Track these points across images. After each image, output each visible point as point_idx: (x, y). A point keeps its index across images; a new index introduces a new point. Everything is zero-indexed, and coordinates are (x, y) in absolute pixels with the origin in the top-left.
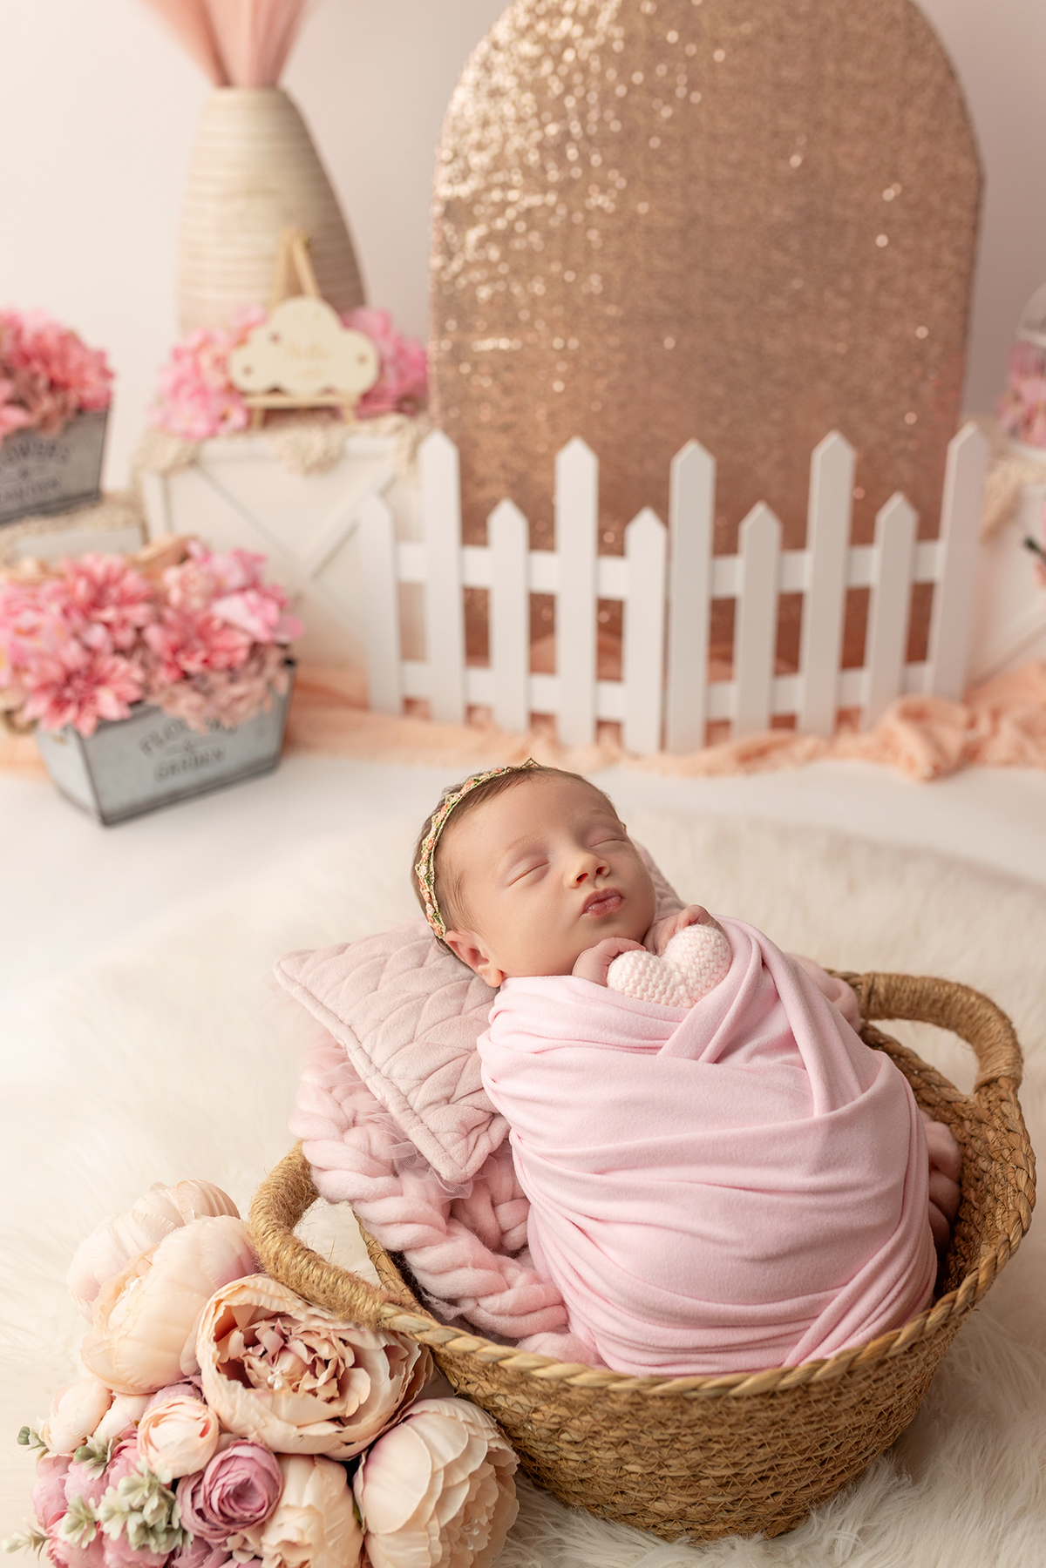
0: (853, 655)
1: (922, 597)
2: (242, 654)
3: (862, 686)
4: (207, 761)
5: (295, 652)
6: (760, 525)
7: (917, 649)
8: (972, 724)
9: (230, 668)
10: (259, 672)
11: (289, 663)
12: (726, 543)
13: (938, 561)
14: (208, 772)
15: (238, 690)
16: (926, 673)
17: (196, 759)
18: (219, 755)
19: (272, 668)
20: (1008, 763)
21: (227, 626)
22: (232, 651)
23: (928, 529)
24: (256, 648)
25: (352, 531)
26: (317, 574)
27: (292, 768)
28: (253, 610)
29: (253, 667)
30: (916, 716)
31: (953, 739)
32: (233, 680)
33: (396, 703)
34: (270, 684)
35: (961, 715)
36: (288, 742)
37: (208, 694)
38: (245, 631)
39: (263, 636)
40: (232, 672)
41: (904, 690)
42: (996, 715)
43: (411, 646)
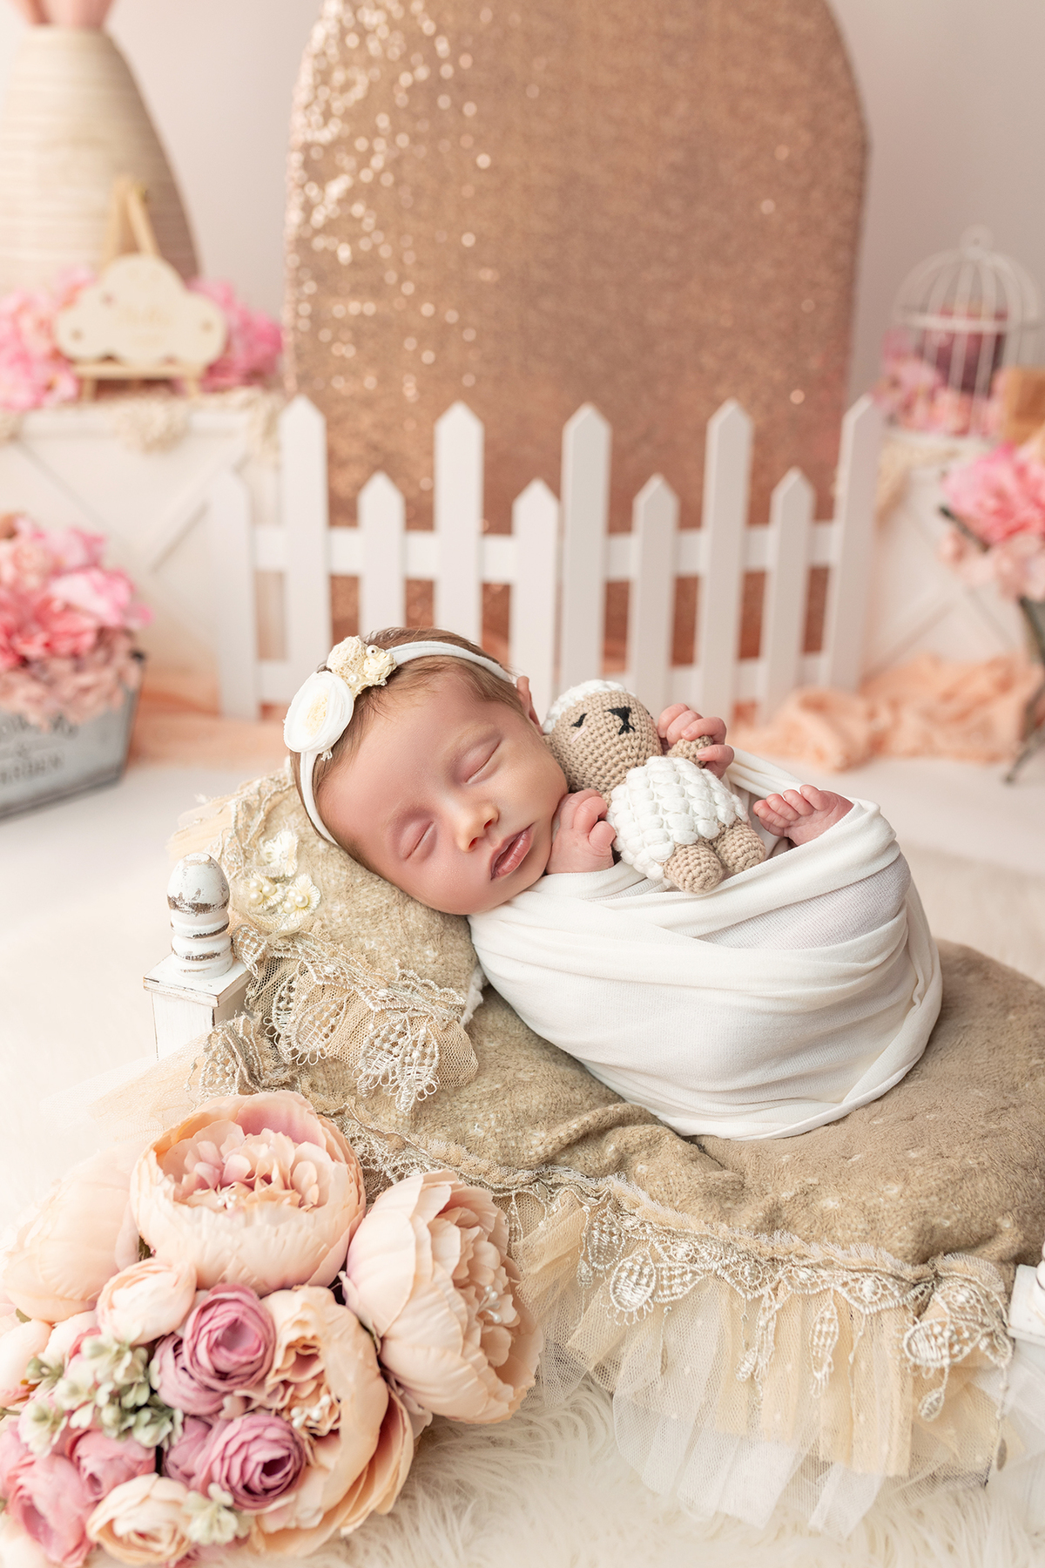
0: (749, 647)
1: (818, 579)
2: (88, 640)
3: (760, 677)
4: (43, 769)
5: (143, 645)
6: (655, 500)
7: (812, 641)
8: (872, 715)
9: (75, 655)
10: (108, 661)
11: (138, 656)
12: (620, 518)
13: (834, 544)
14: (43, 782)
15: (86, 679)
16: (823, 664)
17: (31, 766)
18: (56, 762)
19: (121, 659)
20: (914, 753)
21: (68, 608)
22: (77, 635)
23: (824, 510)
24: (103, 635)
25: (202, 513)
26: (158, 567)
27: (138, 781)
28: (98, 590)
29: (101, 655)
30: (817, 706)
31: (860, 731)
32: (78, 669)
33: (252, 709)
34: (121, 677)
35: (860, 706)
36: (133, 754)
37: (51, 684)
38: (89, 614)
39: (112, 620)
40: (77, 660)
41: (801, 681)
42: (895, 705)
43: (269, 645)
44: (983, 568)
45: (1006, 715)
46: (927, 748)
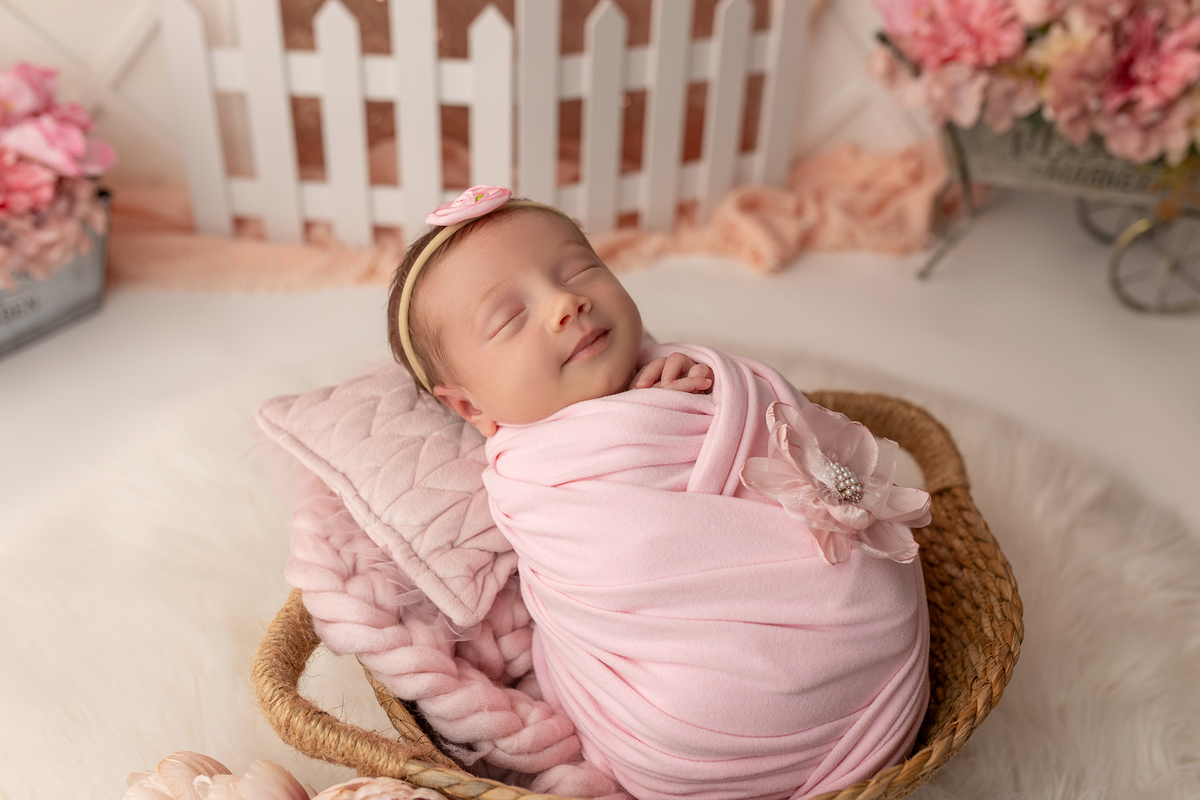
0: (692, 148)
1: (754, 86)
2: (46, 193)
3: (701, 173)
4: (19, 312)
5: (107, 184)
6: (604, 20)
7: (747, 143)
8: (799, 212)
9: (34, 211)
10: (69, 213)
11: (103, 194)
12: (571, 42)
13: (770, 52)
14: (20, 324)
15: (47, 235)
16: (758, 162)
17: (6, 312)
18: (32, 304)
19: (85, 203)
20: (837, 248)
21: (22, 159)
22: (37, 187)
23: (760, 22)
24: (61, 184)
25: (155, 32)
26: (117, 85)
28: (51, 140)
29: (62, 206)
30: (750, 206)
31: (791, 229)
32: (39, 224)
33: (224, 223)
34: (85, 224)
35: (789, 202)
36: (112, 275)
38: (45, 166)
39: (70, 169)
40: (38, 216)
41: (738, 180)
42: (819, 197)
43: (236, 160)
44: (915, 93)
45: (917, 205)
46: (850, 242)
